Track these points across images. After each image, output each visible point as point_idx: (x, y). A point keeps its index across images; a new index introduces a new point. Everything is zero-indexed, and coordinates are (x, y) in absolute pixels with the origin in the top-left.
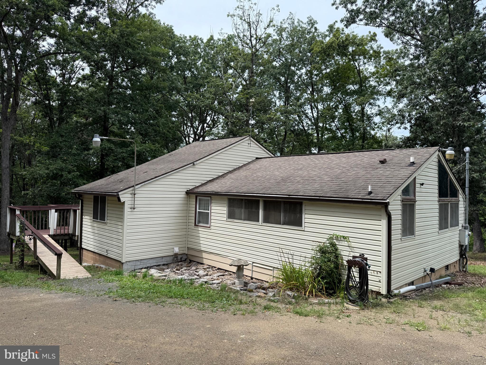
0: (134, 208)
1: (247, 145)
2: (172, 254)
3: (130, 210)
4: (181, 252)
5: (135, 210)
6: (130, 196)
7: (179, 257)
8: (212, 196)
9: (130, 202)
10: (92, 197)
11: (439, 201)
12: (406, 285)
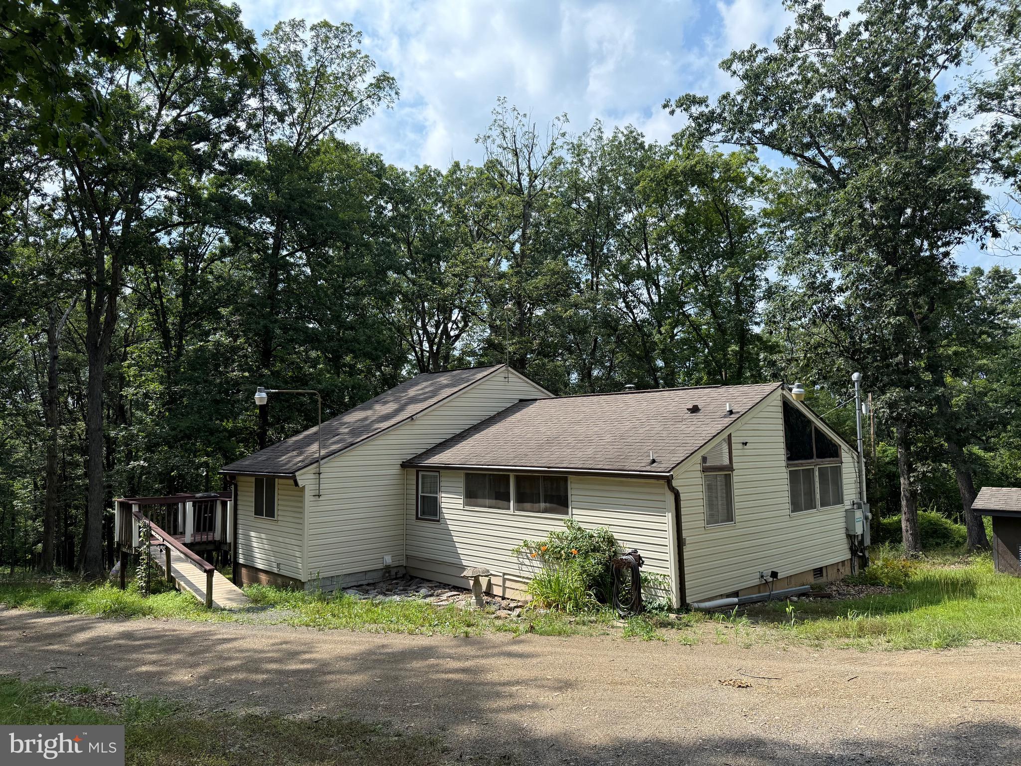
0: (319, 496)
1: (503, 379)
2: (381, 566)
3: (313, 499)
4: (396, 564)
5: (321, 498)
6: (312, 476)
7: (393, 572)
8: (441, 471)
9: (313, 487)
10: (253, 479)
11: (788, 466)
12: (722, 596)
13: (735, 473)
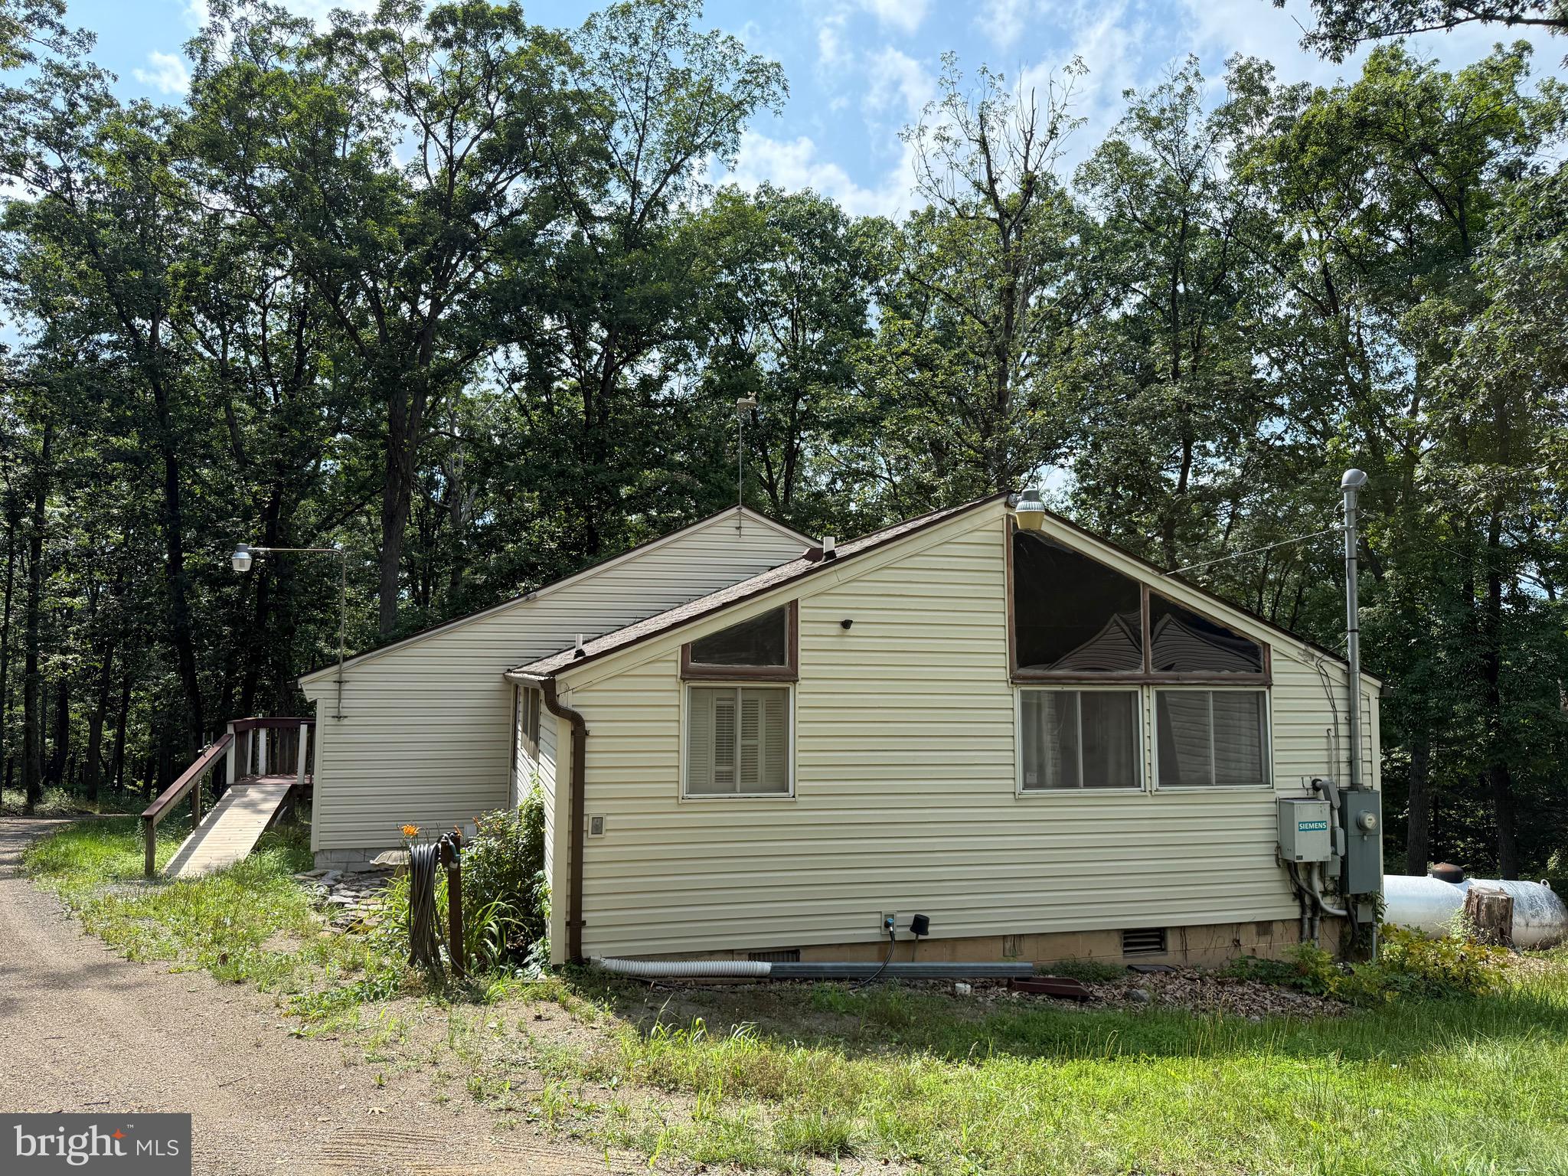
0: (341, 718)
1: (734, 531)
3: (330, 722)
5: (345, 722)
6: (331, 686)
9: (330, 703)
11: (1015, 680)
12: (731, 954)
13: (803, 685)
